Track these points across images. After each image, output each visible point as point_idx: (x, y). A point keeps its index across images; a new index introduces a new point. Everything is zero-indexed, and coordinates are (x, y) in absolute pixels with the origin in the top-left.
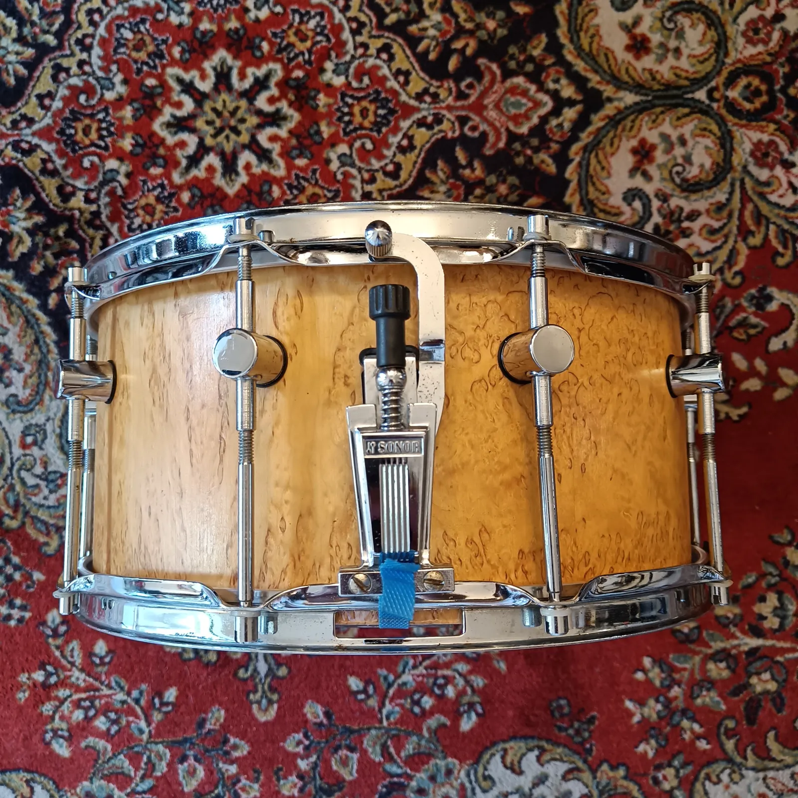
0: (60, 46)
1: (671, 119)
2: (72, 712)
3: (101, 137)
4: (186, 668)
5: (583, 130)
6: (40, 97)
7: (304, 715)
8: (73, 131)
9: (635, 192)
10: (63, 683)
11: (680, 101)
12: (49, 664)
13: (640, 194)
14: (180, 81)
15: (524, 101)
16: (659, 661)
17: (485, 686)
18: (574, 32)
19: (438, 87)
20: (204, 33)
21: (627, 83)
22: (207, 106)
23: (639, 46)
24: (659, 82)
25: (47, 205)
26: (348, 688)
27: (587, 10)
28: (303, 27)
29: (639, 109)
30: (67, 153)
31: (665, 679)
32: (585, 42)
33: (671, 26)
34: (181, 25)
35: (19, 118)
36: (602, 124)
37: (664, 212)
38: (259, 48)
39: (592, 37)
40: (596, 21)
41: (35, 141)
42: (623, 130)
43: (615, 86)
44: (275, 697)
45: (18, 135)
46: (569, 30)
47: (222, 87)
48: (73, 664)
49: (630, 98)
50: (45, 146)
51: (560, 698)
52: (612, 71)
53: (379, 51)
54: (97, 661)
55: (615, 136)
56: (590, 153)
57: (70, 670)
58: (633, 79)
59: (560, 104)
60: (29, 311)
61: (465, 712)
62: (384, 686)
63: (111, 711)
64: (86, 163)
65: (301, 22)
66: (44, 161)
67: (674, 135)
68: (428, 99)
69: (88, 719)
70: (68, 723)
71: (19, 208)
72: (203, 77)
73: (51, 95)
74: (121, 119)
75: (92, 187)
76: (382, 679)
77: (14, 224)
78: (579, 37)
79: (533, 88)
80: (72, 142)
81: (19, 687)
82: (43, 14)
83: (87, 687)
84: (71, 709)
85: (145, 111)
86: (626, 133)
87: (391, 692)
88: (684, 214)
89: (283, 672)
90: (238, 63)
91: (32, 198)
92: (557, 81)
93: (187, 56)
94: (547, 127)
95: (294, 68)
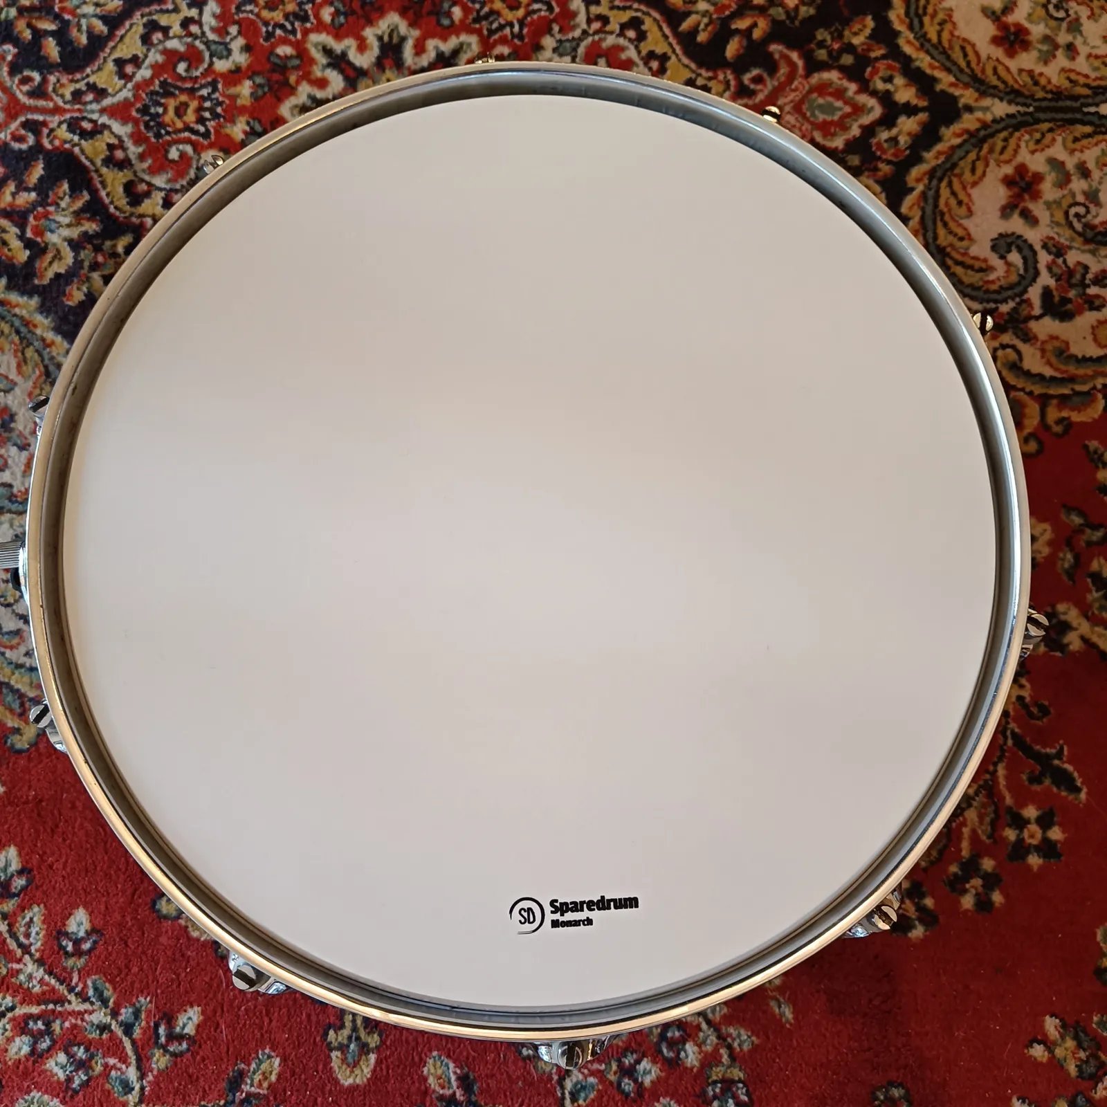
1: (1064, 141)
2: (9, 1040)
3: (201, 120)
4: (221, 972)
5: (928, 148)
6: (120, 63)
7: (424, 1080)
8: (160, 110)
9: (1009, 240)
11: (1078, 116)
13: (1020, 242)
14: (327, 51)
15: (839, 104)
16: (1074, 1028)
17: (755, 1049)
18: (915, 16)
19: (710, 79)
21: (995, 87)
23: (1012, 39)
24: (1044, 88)
25: (106, 207)
29: (1015, 124)
30: (148, 138)
32: (931, 30)
33: (1061, 14)
35: (84, 88)
36: (958, 141)
37: (1057, 270)
38: (449, 14)
39: (942, 23)
40: (948, 3)
41: (104, 119)
42: (991, 151)
43: (977, 90)
44: (374, 1040)
45: (79, 110)
46: (907, 14)
47: (387, 62)
48: (26, 949)
49: (1000, 108)
50: (117, 127)
51: (892, 1084)
52: (972, 70)
53: (624, 27)
54: (70, 948)
55: (978, 159)
56: (941, 180)
57: (19, 961)
58: (1004, 82)
59: (892, 111)
60: (52, 358)
61: (715, 1097)
63: (79, 1044)
64: (174, 154)
66: (111, 147)
67: (1070, 163)
69: (37, 1056)
71: (63, 210)
72: (362, 47)
73: (136, 61)
74: (233, 98)
75: (178, 187)
77: (52, 231)
78: (922, 24)
79: (852, 87)
80: (157, 123)
83: (44, 993)
84: (8, 1034)
85: (270, 89)
86: (996, 155)
88: (1090, 276)
90: (416, 33)
91: (86, 196)
92: (889, 80)
93: (342, 19)
94: (874, 141)
95: (496, 42)
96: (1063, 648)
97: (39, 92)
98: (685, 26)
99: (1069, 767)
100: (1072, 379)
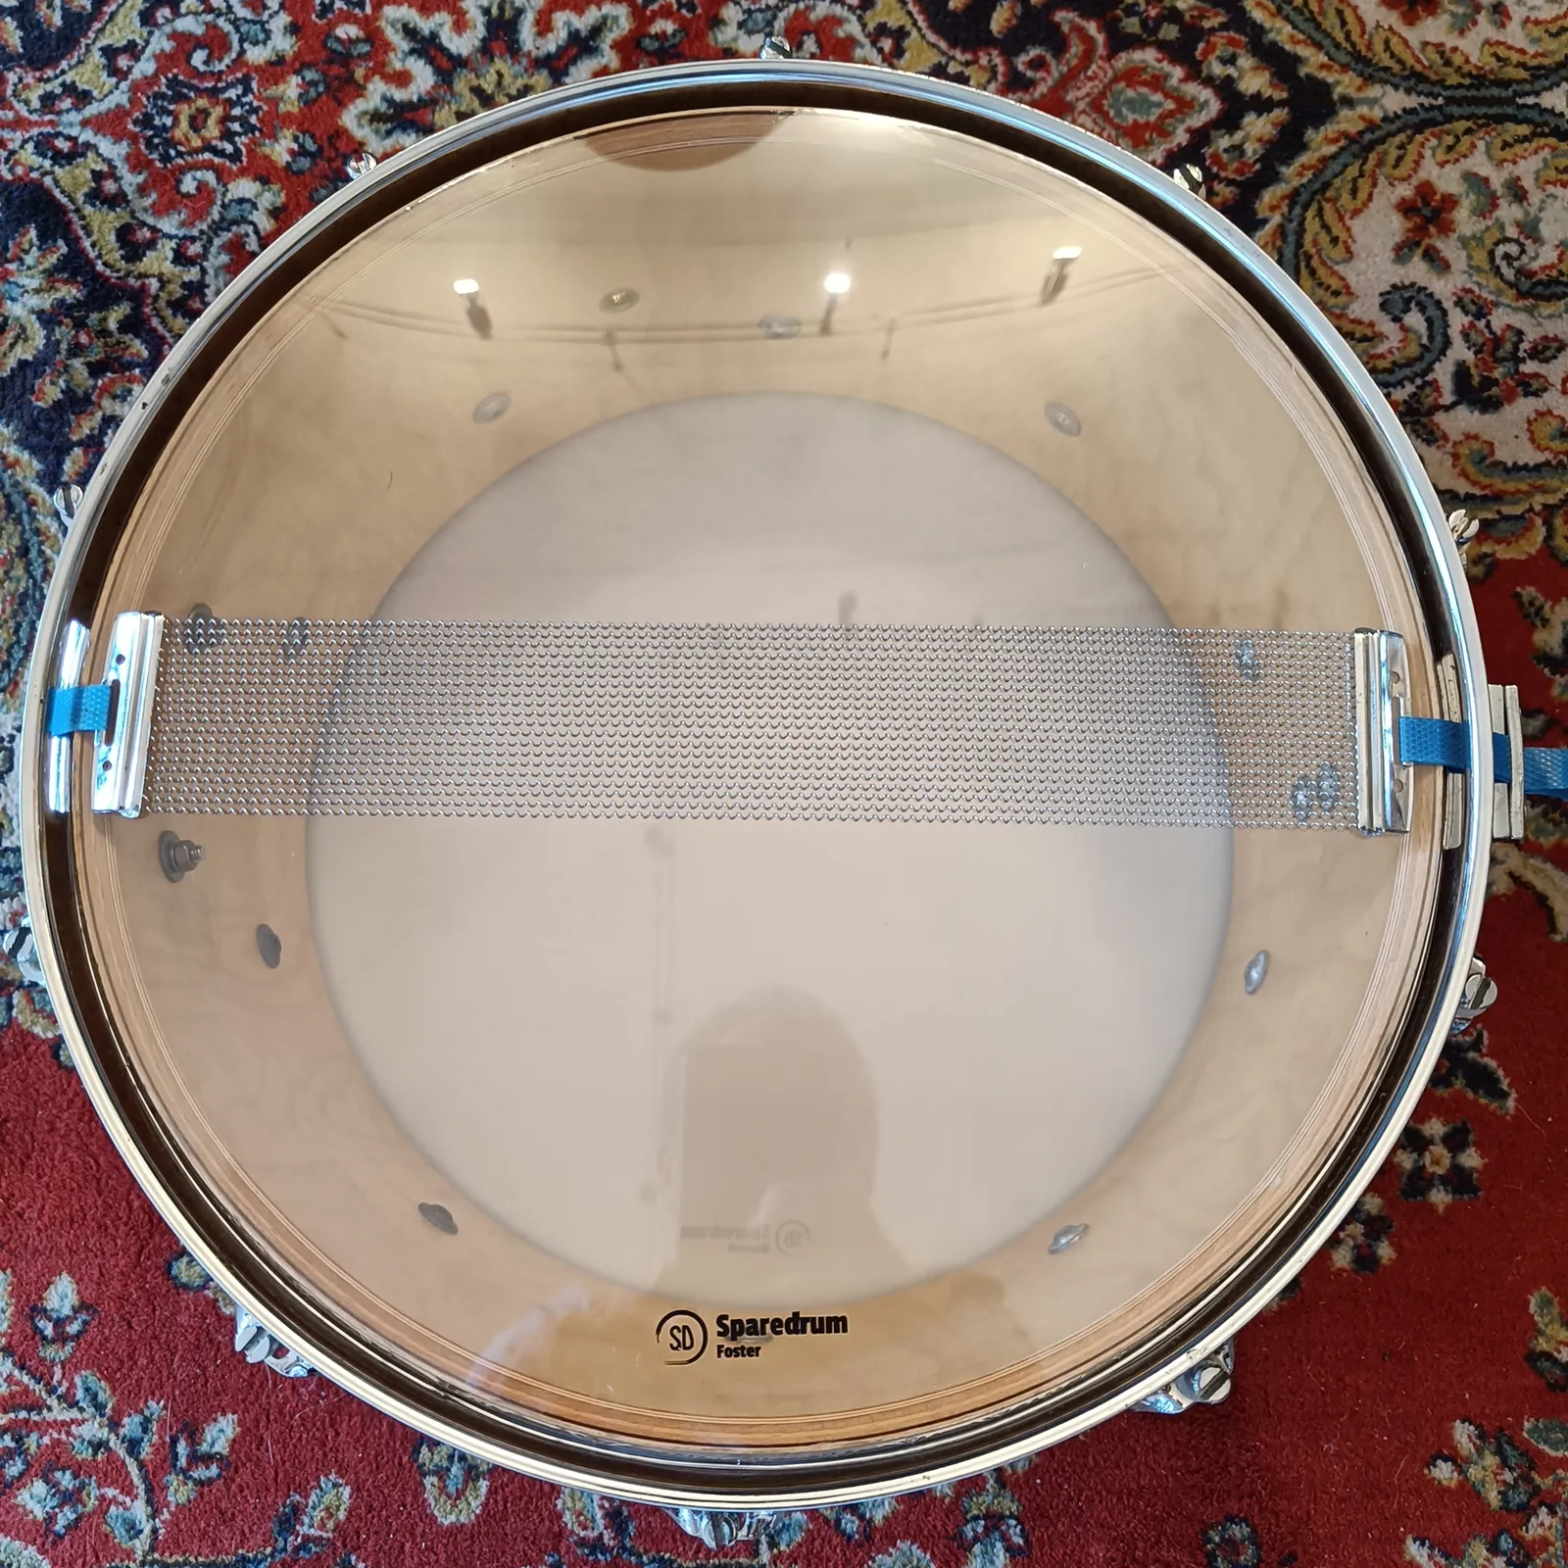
1: (1488, 146)
3: (228, 135)
5: (1287, 161)
6: (110, 53)
8: (168, 121)
9: (1407, 295)
11: (1510, 110)
13: (1422, 297)
14: (410, 32)
15: (1157, 97)
16: (1496, 1436)
17: (1033, 1470)
19: (967, 64)
21: (1386, 69)
22: (462, 83)
24: (1458, 70)
25: (91, 264)
29: (1417, 123)
30: (151, 162)
31: (1515, 1486)
35: (59, 90)
36: (1333, 149)
37: (1477, 338)
41: (87, 136)
42: (1380, 163)
43: (1361, 74)
45: (51, 122)
47: (497, 47)
49: (1395, 101)
50: (105, 146)
51: (1231, 1519)
52: (1353, 45)
54: (49, 1331)
55: (1361, 175)
56: (1306, 208)
58: (1400, 61)
59: (1235, 106)
61: (976, 1539)
63: (63, 1468)
64: (188, 185)
66: (98, 176)
67: (1497, 180)
71: (29, 268)
73: (133, 50)
74: (273, 101)
75: (195, 232)
77: (13, 300)
79: (1177, 72)
80: (164, 140)
83: (12, 1396)
85: (327, 87)
86: (1387, 169)
88: (1525, 346)
90: (538, 3)
91: (62, 248)
92: (1231, 60)
94: (1208, 149)
95: (655, 15)
99: (1492, 1063)
100: (1497, 497)
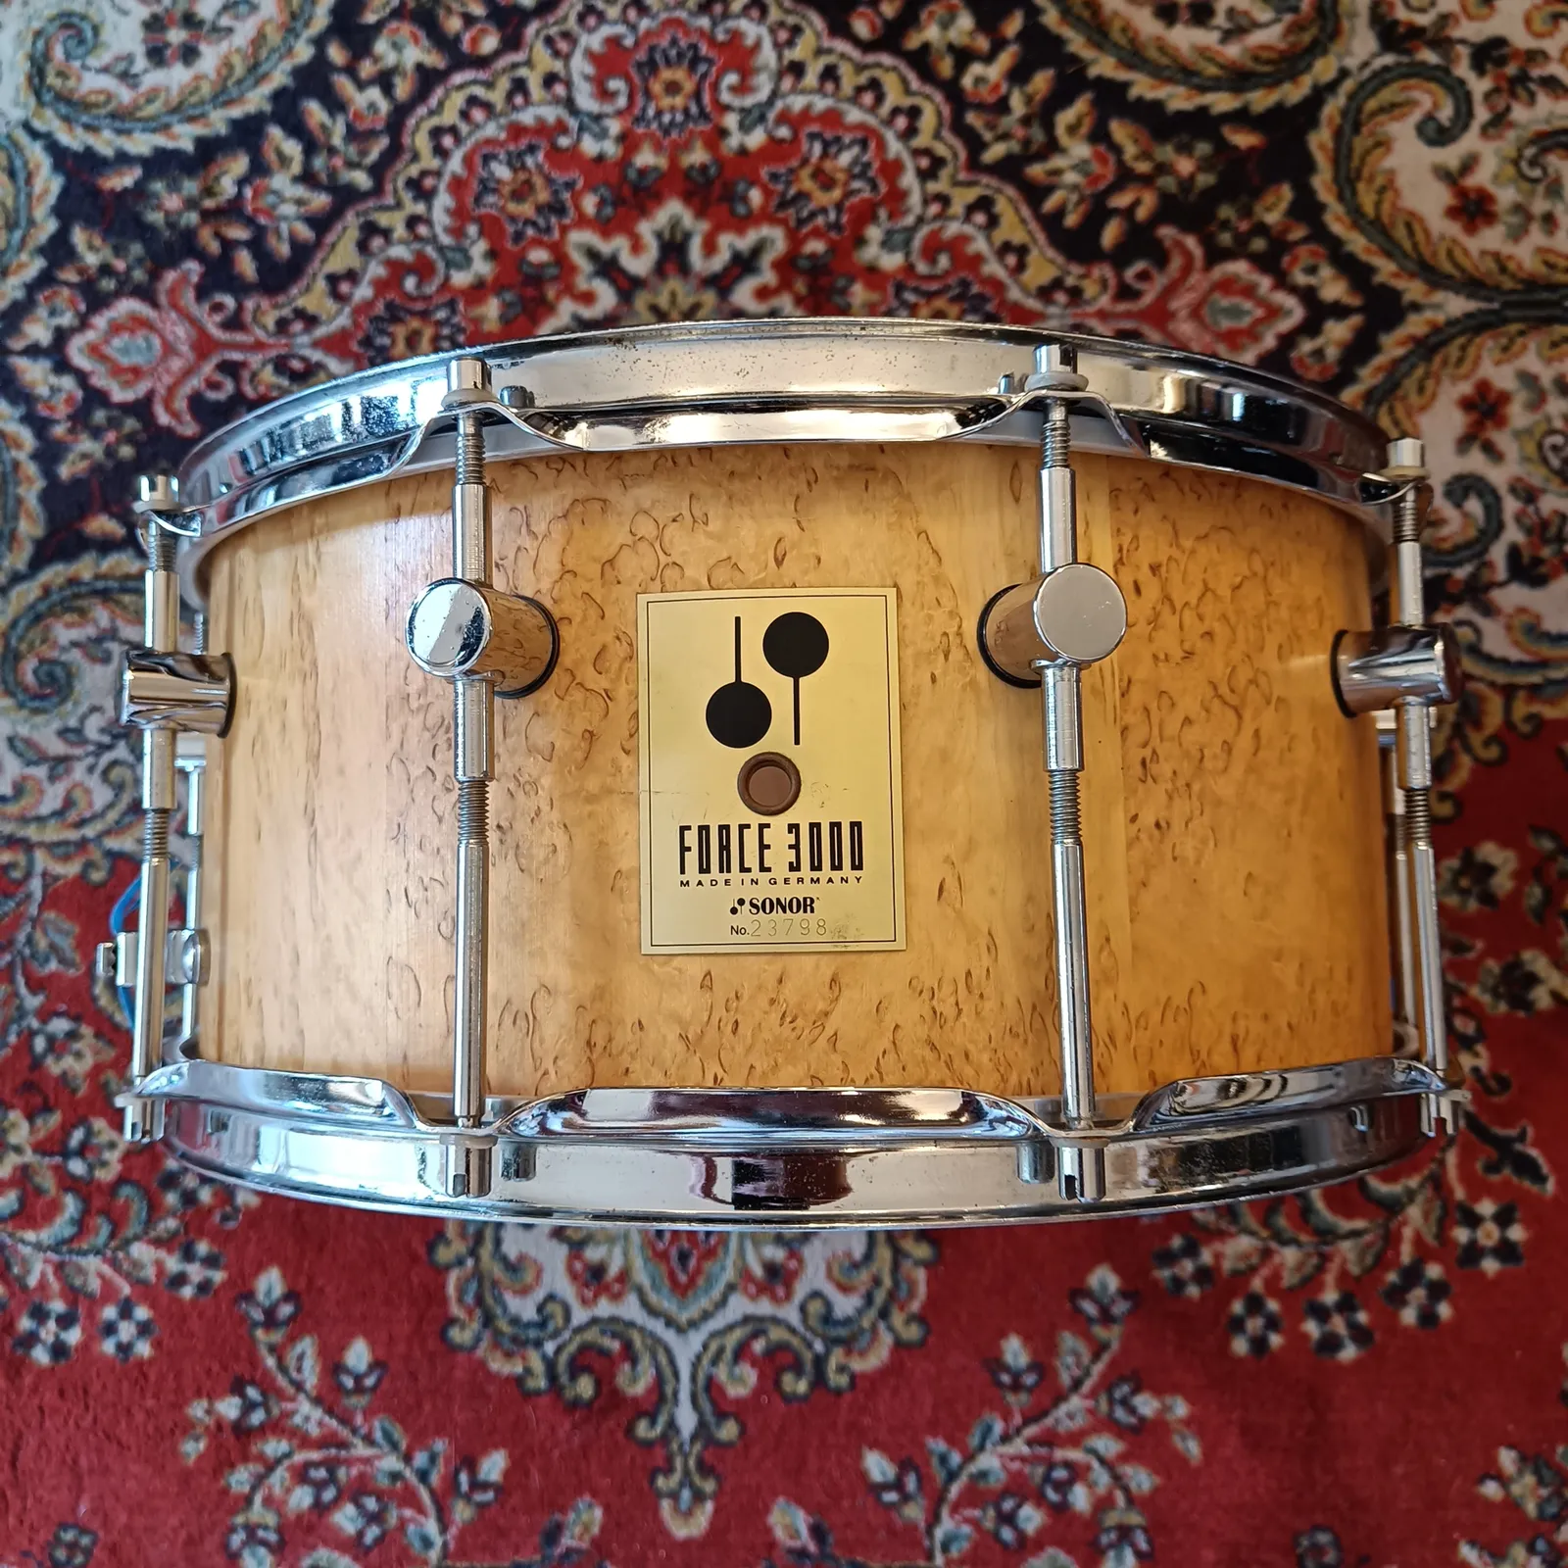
0: (378, 190)
1: (1539, 346)
2: (288, 1491)
3: (439, 351)
4: (529, 1410)
5: (1363, 362)
6: (333, 280)
7: (768, 1531)
8: (387, 341)
9: (1467, 483)
10: (276, 1426)
11: (1558, 312)
12: (253, 1382)
13: (1480, 485)
14: (592, 254)
15: (1248, 305)
16: (1534, 1460)
17: (1156, 1491)
18: (1346, 182)
19: (1082, 277)
20: (643, 172)
21: (1449, 277)
22: (641, 301)
23: (1473, 209)
24: (1513, 276)
26: (863, 1475)
27: (1370, 142)
28: (828, 165)
29: (1474, 326)
31: (1548, 1500)
32: (1367, 200)
33: (1536, 173)
34: (600, 158)
35: (291, 316)
36: (1400, 352)
37: (1527, 521)
38: (745, 199)
39: (1382, 190)
40: (1389, 162)
41: (316, 356)
42: (1445, 363)
43: (1427, 281)
44: (709, 1486)
45: (286, 345)
46: (1336, 179)
47: (670, 267)
48: (299, 1386)
49: (1456, 305)
50: (335, 366)
51: (1317, 1528)
52: (1420, 254)
53: (971, 209)
54: (349, 1383)
55: (1427, 375)
56: (1379, 404)
57: (293, 1399)
58: (1462, 270)
59: (1319, 312)
61: (1111, 1546)
62: (940, 1476)
63: (369, 1494)
65: (825, 155)
67: (1546, 375)
68: (1061, 297)
69: (320, 1508)
70: (280, 1514)
72: (637, 247)
73: (352, 276)
74: (477, 321)
76: (935, 1462)
78: (1354, 193)
79: (1265, 283)
81: (187, 1428)
82: (352, 134)
83: (324, 1437)
84: (287, 1483)
85: (524, 309)
86: (1449, 370)
87: (955, 1490)
89: (729, 1431)
90: (704, 226)
92: (1312, 270)
93: (608, 211)
94: (1294, 355)
95: (807, 236)
96: (1528, 1006)
97: (234, 323)
98: (1050, 204)
99: (1534, 1153)
100: (1543, 664)
